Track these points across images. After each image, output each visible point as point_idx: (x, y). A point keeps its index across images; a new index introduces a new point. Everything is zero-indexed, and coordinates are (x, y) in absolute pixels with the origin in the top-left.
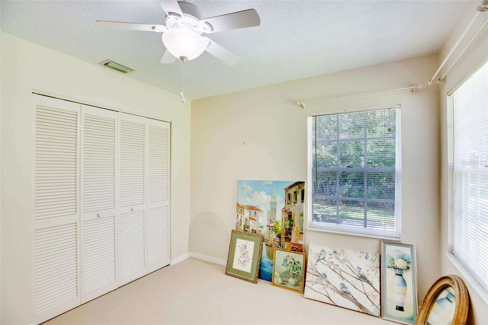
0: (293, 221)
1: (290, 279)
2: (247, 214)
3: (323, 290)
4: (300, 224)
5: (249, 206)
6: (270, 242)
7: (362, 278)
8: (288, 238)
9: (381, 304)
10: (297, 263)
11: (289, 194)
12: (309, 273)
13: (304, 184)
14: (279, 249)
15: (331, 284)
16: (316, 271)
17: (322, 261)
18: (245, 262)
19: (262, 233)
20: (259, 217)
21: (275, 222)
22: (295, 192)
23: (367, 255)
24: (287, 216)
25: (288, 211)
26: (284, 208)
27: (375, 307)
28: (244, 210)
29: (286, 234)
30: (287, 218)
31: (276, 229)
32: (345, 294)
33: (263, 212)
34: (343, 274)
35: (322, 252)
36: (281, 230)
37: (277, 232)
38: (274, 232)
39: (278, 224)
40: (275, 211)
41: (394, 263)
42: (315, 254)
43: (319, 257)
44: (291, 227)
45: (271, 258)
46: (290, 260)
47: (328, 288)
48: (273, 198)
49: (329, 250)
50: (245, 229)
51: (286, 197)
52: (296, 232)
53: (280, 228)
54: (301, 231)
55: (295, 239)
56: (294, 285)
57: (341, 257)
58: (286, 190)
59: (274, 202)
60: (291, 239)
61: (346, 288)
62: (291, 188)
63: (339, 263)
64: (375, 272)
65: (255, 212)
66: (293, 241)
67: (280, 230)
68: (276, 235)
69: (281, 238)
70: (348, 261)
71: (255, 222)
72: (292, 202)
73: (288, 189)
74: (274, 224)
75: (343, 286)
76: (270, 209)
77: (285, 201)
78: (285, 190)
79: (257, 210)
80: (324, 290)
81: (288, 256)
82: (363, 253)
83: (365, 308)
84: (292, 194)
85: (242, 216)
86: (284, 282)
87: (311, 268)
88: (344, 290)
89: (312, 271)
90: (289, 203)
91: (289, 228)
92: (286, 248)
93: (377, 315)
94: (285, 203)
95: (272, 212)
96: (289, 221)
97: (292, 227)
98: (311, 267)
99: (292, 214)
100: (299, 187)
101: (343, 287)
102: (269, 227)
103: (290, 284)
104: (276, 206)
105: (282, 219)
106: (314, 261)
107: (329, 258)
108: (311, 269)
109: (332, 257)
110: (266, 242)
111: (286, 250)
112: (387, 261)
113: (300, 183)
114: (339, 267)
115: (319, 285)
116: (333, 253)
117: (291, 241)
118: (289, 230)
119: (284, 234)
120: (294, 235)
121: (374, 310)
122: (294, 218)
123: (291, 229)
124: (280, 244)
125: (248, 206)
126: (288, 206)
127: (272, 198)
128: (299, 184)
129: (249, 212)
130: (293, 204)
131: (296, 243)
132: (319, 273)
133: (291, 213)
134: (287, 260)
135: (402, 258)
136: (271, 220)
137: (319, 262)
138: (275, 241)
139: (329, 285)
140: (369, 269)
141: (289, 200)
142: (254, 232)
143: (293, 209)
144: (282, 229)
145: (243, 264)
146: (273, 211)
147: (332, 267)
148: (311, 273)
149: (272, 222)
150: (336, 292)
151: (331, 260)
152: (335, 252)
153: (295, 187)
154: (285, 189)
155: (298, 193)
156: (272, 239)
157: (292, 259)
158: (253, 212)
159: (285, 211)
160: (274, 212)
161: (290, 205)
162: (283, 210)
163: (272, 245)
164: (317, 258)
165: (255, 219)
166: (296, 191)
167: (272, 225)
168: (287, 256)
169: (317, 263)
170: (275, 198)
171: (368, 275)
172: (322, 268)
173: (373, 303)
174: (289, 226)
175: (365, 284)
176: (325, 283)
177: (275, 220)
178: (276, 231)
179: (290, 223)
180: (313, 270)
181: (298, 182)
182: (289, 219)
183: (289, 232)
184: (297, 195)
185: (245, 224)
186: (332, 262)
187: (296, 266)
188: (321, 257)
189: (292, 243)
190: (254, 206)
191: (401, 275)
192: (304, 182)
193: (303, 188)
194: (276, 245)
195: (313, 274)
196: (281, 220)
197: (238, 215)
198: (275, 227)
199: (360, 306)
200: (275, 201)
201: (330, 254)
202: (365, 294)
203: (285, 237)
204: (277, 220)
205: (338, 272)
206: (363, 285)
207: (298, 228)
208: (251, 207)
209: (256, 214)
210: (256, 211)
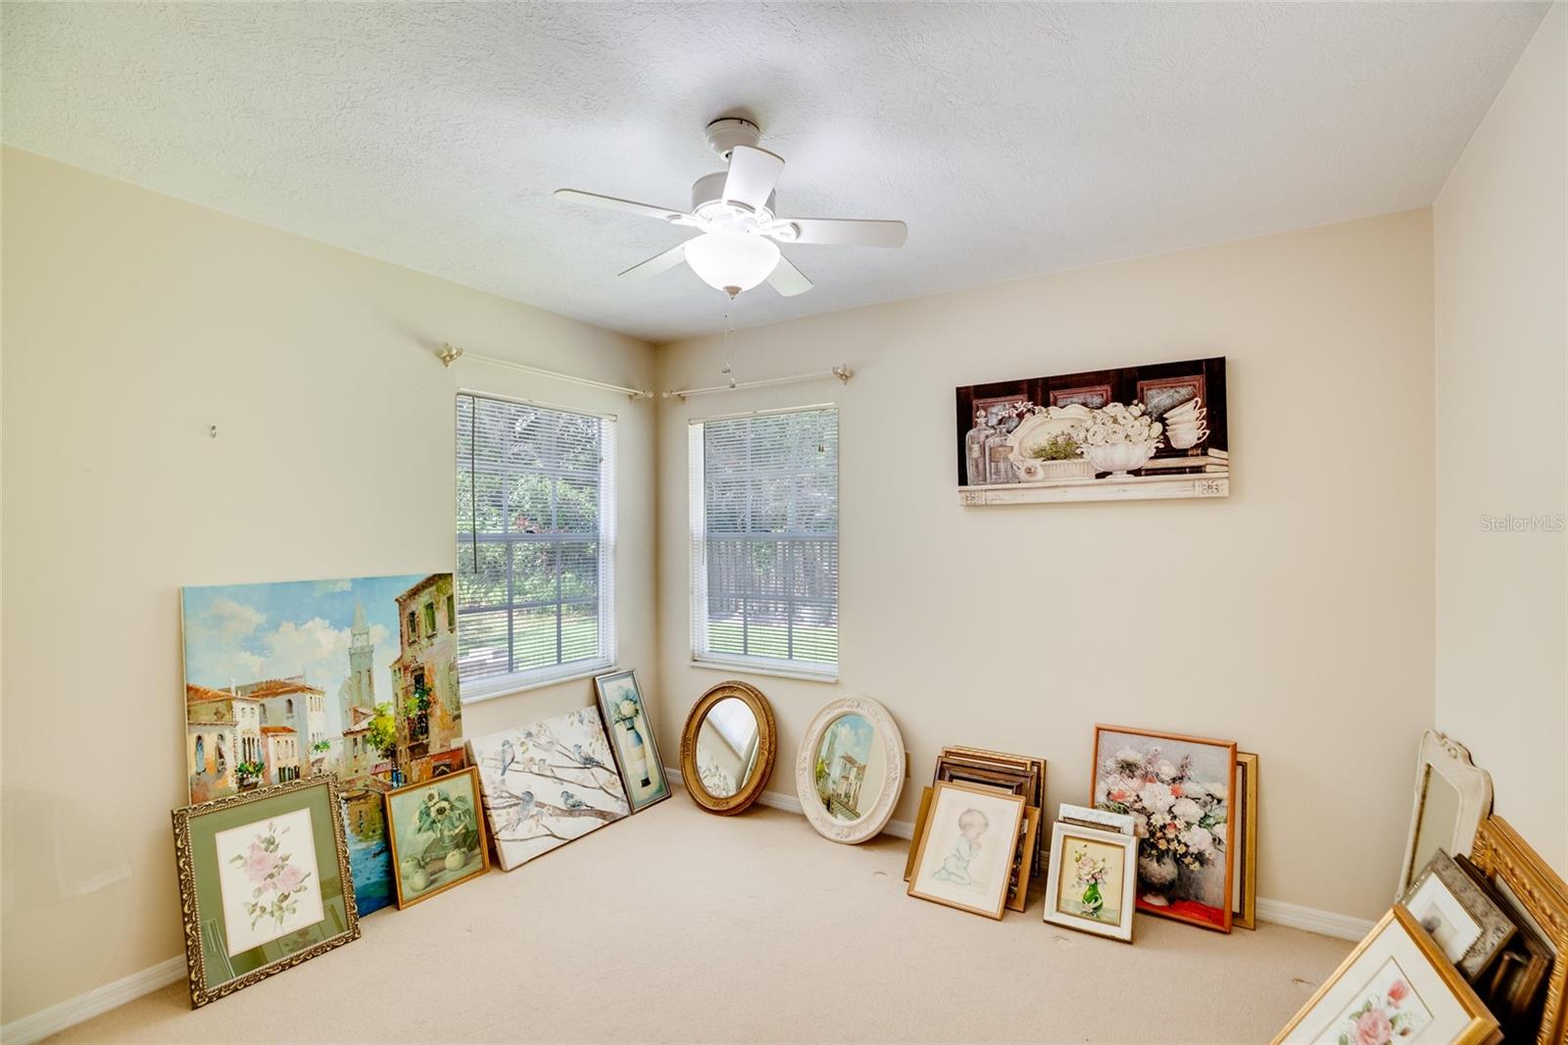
0: (431, 690)
1: (449, 856)
2: (247, 719)
3: (537, 826)
4: (452, 691)
5: (257, 685)
6: (360, 784)
7: (589, 762)
8: (418, 746)
9: (625, 792)
10: (457, 804)
11: (413, 614)
12: (495, 809)
13: (452, 581)
14: (393, 791)
15: (546, 805)
16: (507, 795)
17: (513, 766)
18: (286, 897)
19: (325, 766)
20: (309, 712)
21: (372, 713)
22: (430, 606)
23: (580, 716)
24: (410, 680)
25: (413, 665)
26: (399, 660)
27: (620, 802)
28: (230, 708)
29: (413, 736)
30: (410, 688)
31: (378, 734)
32: (575, 809)
33: (322, 693)
34: (559, 773)
35: (506, 747)
36: (394, 730)
37: (382, 741)
38: (370, 747)
39: (382, 715)
40: (370, 677)
41: (620, 713)
42: (492, 759)
43: (504, 762)
44: (426, 710)
45: (371, 834)
46: (437, 806)
47: (544, 818)
48: (358, 637)
49: (515, 736)
50: (245, 783)
51: (401, 626)
52: (442, 719)
53: (391, 725)
54: (456, 713)
55: (441, 739)
56: (462, 864)
57: (543, 740)
58: (402, 603)
59: (362, 648)
60: (428, 745)
61: (572, 797)
62: (415, 594)
63: (543, 755)
64: (600, 741)
65: (290, 701)
66: (434, 749)
67: (391, 730)
68: (380, 752)
69: (398, 753)
70: (558, 743)
71: (289, 738)
72: (423, 634)
73: (408, 600)
74: (370, 719)
75: (567, 795)
76: (350, 675)
77: (401, 636)
78: (397, 604)
79: (295, 691)
80: (540, 827)
81: (431, 797)
82: (573, 714)
83: (609, 813)
84: (420, 614)
85: (221, 737)
86: (432, 878)
87: (495, 795)
88: (571, 801)
89: (500, 801)
90: (414, 642)
91: (420, 716)
92: (415, 779)
93: (626, 814)
94: (402, 643)
95: (360, 682)
96: (417, 695)
97: (429, 711)
98: (495, 793)
99: (426, 672)
100: (439, 590)
101: (567, 799)
102: (351, 737)
103: (451, 871)
104: (371, 659)
105: (396, 695)
106: (498, 777)
107: (523, 753)
108: (497, 798)
109: (527, 749)
110: (347, 791)
111: (418, 785)
112: (612, 713)
113: (441, 579)
114: (547, 763)
115: (526, 821)
116: (526, 738)
117: (430, 750)
118: (419, 723)
119: (405, 738)
120: (437, 730)
121: (618, 808)
122: (433, 681)
123: (426, 716)
124: (397, 775)
125: (252, 685)
126: (409, 652)
127: (354, 635)
128: (437, 582)
129: (257, 710)
130: (424, 641)
131: (444, 750)
132: (517, 797)
133: (422, 668)
134: (429, 808)
135: (627, 698)
136: (356, 711)
137: (507, 771)
138: (376, 774)
139: (545, 810)
140: (591, 740)
141: (414, 630)
142: (289, 775)
143: (427, 655)
144: (397, 727)
145: (281, 908)
146: (363, 676)
147: (535, 769)
148: (500, 808)
149: (362, 717)
150: (560, 815)
151: (527, 755)
152: (529, 734)
153: (427, 591)
154: (397, 600)
155: (438, 608)
156: (370, 770)
157: (443, 800)
158: (277, 704)
159: (402, 669)
160: (365, 680)
161: (416, 645)
162: (397, 667)
163: (367, 791)
164: (500, 765)
165: (289, 727)
166: (430, 601)
167: (364, 724)
168: (426, 799)
169: (505, 777)
170: (367, 633)
171: (593, 752)
172: (517, 783)
173: (616, 797)
174: (421, 709)
175: (595, 770)
176: (535, 810)
177: (370, 706)
178: (378, 739)
179: (422, 701)
180: (502, 797)
181: (435, 576)
182: (417, 688)
183: (422, 727)
184: (436, 614)
185: (241, 760)
186: (532, 760)
187: (457, 812)
188: (508, 760)
189: (433, 757)
190: (282, 680)
191: (633, 728)
192: (451, 574)
193: (450, 592)
194: (384, 784)
195: (505, 808)
196: (392, 700)
197: (199, 738)
198: (373, 727)
199: (602, 814)
200: (365, 644)
201: (522, 744)
202: (601, 788)
203: (409, 748)
204: (380, 704)
205: (549, 773)
206: (593, 774)
207: (445, 708)
208: (268, 689)
209: (294, 707)
210: (291, 696)
